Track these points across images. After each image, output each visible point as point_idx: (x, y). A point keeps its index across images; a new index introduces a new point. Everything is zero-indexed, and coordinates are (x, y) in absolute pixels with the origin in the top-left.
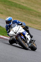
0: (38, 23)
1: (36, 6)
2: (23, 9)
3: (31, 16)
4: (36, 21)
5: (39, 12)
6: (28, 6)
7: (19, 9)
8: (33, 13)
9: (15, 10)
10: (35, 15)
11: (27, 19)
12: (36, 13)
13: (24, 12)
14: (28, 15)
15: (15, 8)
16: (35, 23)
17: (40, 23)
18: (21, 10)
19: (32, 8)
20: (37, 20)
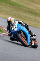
0: (28, 19)
1: (25, 2)
2: (13, 5)
3: (21, 11)
4: (26, 17)
5: (29, 7)
6: (18, 2)
7: (10, 5)
8: (23, 8)
9: (6, 6)
10: (25, 11)
11: (17, 15)
12: (26, 9)
13: (15, 8)
14: (18, 11)
15: (5, 4)
16: (25, 19)
17: (29, 18)
18: (11, 5)
19: (22, 4)
20: (27, 15)
